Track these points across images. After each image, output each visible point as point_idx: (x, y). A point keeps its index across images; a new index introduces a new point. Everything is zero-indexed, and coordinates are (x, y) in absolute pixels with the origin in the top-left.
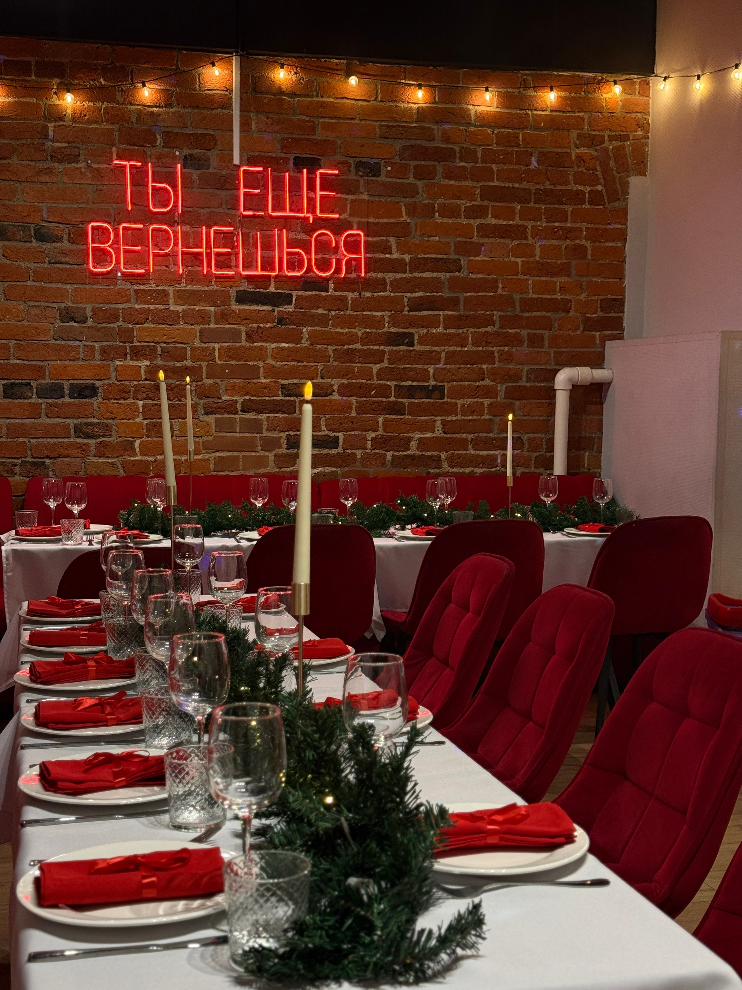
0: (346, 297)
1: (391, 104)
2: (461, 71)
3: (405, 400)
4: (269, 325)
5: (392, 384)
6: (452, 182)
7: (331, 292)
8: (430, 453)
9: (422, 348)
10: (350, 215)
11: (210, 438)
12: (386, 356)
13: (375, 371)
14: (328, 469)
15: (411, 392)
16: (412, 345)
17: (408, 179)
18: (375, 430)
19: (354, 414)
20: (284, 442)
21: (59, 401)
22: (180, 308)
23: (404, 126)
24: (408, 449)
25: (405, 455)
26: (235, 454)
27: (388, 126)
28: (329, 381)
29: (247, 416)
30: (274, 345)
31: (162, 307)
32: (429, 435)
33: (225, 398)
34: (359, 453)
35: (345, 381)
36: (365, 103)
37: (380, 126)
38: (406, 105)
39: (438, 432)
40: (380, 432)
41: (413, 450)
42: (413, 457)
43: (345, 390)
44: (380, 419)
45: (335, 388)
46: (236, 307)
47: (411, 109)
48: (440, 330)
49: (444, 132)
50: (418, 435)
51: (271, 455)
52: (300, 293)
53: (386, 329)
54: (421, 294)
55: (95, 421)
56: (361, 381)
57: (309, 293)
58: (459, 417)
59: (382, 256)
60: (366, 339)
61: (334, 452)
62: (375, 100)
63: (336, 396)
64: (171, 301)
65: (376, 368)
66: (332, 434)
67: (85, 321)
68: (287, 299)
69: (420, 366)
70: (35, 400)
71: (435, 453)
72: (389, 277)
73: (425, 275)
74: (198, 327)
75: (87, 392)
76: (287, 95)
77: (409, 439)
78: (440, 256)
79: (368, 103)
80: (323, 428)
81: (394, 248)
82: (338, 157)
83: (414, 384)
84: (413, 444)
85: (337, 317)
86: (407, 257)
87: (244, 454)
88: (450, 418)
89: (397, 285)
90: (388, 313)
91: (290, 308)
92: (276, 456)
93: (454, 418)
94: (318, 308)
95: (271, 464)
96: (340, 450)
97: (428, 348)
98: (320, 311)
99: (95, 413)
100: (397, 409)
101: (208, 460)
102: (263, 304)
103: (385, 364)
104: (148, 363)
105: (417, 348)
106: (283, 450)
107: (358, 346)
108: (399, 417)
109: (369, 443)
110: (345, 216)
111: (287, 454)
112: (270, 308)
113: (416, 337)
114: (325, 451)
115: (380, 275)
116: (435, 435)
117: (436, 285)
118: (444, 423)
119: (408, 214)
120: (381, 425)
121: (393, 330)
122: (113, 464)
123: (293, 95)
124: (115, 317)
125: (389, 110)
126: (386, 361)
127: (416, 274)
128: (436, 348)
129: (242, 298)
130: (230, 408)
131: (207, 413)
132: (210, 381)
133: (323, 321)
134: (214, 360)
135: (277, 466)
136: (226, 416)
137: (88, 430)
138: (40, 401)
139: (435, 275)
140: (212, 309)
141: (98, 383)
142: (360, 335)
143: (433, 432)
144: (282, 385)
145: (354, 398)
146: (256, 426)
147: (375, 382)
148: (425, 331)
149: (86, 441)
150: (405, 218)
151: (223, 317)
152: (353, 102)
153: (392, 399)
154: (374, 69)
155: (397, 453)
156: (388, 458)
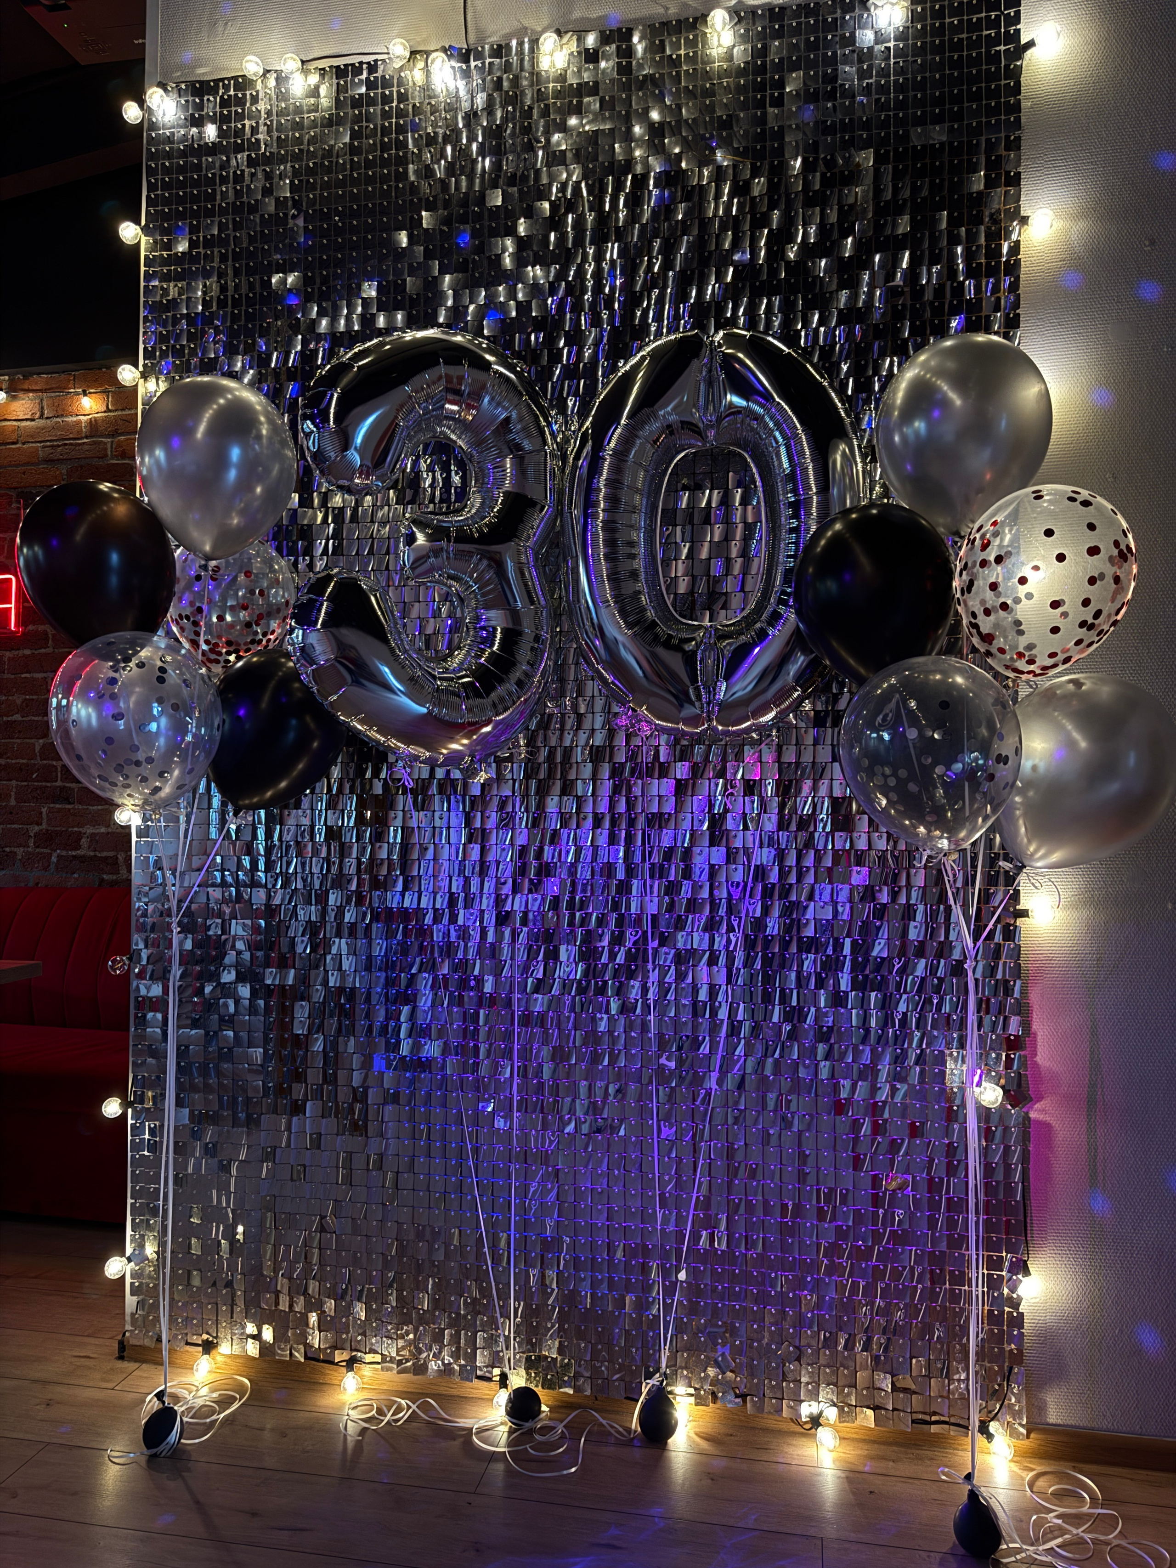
0: (2, 657)
1: (58, 419)
8: (105, 854)
10: (7, 558)
13: (37, 748)
18: (39, 824)
19: (13, 802)
23: (71, 444)
24: (78, 847)
25: (73, 856)
27: (52, 446)
36: (28, 423)
37: (44, 447)
38: (74, 419)
39: (114, 827)
40: (44, 826)
41: (84, 848)
42: (82, 859)
43: (4, 772)
44: (44, 810)
47: (80, 422)
49: (119, 444)
50: (89, 830)
56: (21, 761)
60: (26, 708)
62: (41, 416)
65: (39, 744)
71: (111, 854)
72: (51, 629)
77: (80, 835)
79: (33, 423)
84: (85, 841)
89: (60, 639)
100: (65, 796)
103: (50, 740)
107: (17, 717)
108: (68, 806)
109: (32, 840)
110: (2, 558)
115: (42, 628)
120: (44, 815)
125: (56, 427)
142: (20, 703)
143: (108, 826)
145: (14, 783)
147: (38, 761)
152: (15, 423)
153: (59, 783)
154: (40, 380)
155: (64, 853)
156: (54, 859)
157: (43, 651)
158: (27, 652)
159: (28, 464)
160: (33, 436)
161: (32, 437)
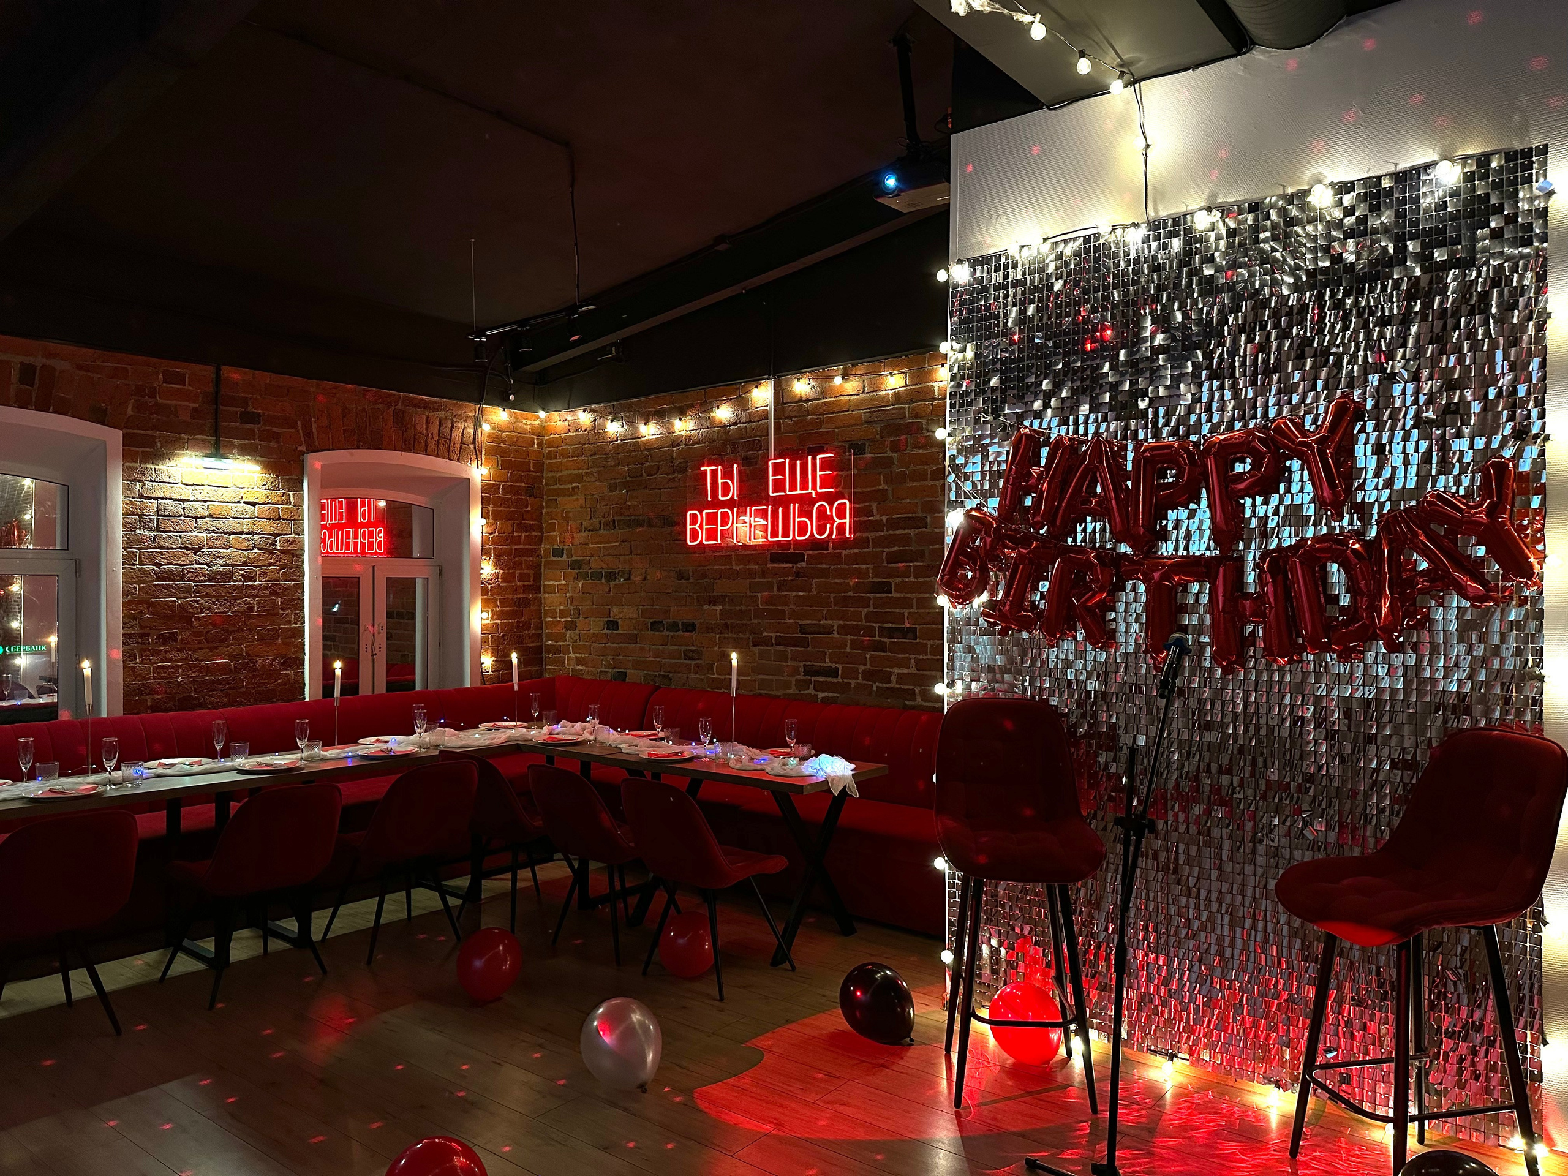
0: (840, 554)
1: (874, 393)
2: (927, 355)
3: (886, 640)
4: (790, 578)
5: (877, 625)
6: (921, 451)
7: (830, 550)
8: (906, 687)
9: (898, 595)
10: (843, 488)
11: (755, 664)
12: (871, 602)
13: (863, 614)
14: (831, 695)
15: (891, 633)
16: (891, 593)
17: (886, 453)
18: (864, 664)
19: (848, 650)
20: (802, 670)
21: (677, 634)
22: (738, 568)
23: (882, 410)
24: (889, 682)
25: (887, 687)
26: (771, 677)
27: (871, 412)
28: (831, 622)
29: (778, 648)
30: (794, 594)
31: (728, 567)
32: (905, 671)
33: (765, 634)
34: (853, 682)
35: (841, 622)
36: (855, 397)
37: (865, 413)
38: (884, 393)
39: (913, 669)
40: (868, 666)
41: (894, 684)
43: (843, 630)
44: (868, 655)
45: (835, 628)
46: (770, 565)
47: (888, 394)
48: (912, 579)
49: (914, 409)
50: (896, 670)
51: (793, 680)
52: (810, 552)
53: (870, 580)
54: (896, 549)
55: (694, 648)
56: (853, 623)
57: (816, 552)
58: (929, 657)
59: (866, 519)
60: (856, 588)
61: (835, 680)
62: (863, 392)
63: (836, 635)
64: (734, 563)
65: (864, 611)
66: (833, 665)
67: (688, 579)
68: (801, 558)
69: (897, 610)
70: (665, 633)
71: (911, 687)
72: (871, 535)
73: (898, 532)
74: (748, 581)
75: (690, 628)
76: (804, 401)
77: (890, 673)
78: (910, 515)
80: (827, 660)
81: (875, 511)
82: (836, 444)
83: (894, 626)
84: (893, 678)
85: (835, 570)
86: (884, 518)
87: (776, 677)
88: (921, 657)
89: (878, 542)
90: (872, 566)
91: (804, 564)
92: (797, 681)
93: (925, 657)
94: (822, 564)
95: (794, 687)
96: (839, 679)
97: (902, 595)
98: (824, 566)
99: (695, 643)
100: (880, 647)
101: (755, 681)
102: (787, 562)
103: (871, 609)
104: (721, 607)
105: (894, 595)
106: (801, 677)
107: (851, 594)
108: (882, 654)
109: (860, 675)
110: (840, 489)
111: (803, 680)
112: (790, 565)
113: (893, 586)
114: (829, 679)
115: (865, 535)
116: (910, 671)
117: (906, 540)
118: (917, 662)
119: (886, 482)
121: (876, 580)
122: (702, 680)
123: (808, 400)
124: (704, 576)
125: (873, 399)
126: (872, 606)
127: (891, 532)
128: (909, 595)
129: (775, 558)
130: (767, 642)
131: (755, 645)
132: (756, 621)
133: (824, 573)
134: (758, 605)
135: (797, 688)
136: (766, 648)
137: (690, 654)
138: (668, 633)
139: (906, 531)
140: (757, 567)
141: (696, 622)
142: (851, 584)
143: (908, 668)
144: (800, 625)
145: (849, 636)
146: (783, 657)
147: (864, 623)
148: (900, 580)
149: (690, 662)
150: (883, 486)
151: (764, 573)
152: (847, 398)
153: (877, 638)
154: (862, 368)
155: (880, 685)
156: (875, 689)
157: (866, 550)
158: (856, 551)
159: (855, 425)
160: (859, 405)
161: (857, 406)
